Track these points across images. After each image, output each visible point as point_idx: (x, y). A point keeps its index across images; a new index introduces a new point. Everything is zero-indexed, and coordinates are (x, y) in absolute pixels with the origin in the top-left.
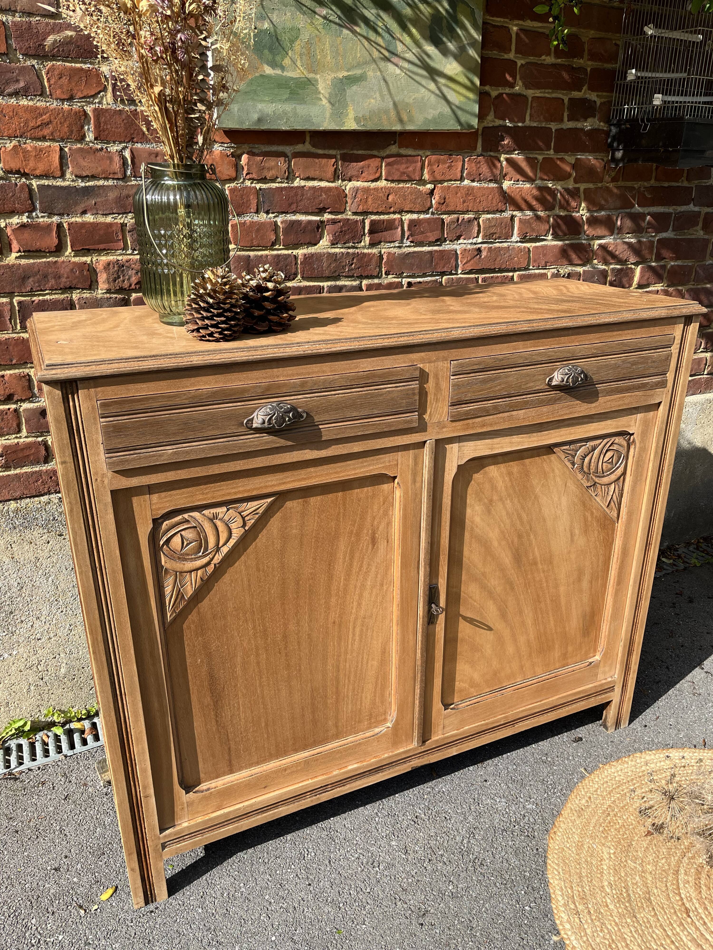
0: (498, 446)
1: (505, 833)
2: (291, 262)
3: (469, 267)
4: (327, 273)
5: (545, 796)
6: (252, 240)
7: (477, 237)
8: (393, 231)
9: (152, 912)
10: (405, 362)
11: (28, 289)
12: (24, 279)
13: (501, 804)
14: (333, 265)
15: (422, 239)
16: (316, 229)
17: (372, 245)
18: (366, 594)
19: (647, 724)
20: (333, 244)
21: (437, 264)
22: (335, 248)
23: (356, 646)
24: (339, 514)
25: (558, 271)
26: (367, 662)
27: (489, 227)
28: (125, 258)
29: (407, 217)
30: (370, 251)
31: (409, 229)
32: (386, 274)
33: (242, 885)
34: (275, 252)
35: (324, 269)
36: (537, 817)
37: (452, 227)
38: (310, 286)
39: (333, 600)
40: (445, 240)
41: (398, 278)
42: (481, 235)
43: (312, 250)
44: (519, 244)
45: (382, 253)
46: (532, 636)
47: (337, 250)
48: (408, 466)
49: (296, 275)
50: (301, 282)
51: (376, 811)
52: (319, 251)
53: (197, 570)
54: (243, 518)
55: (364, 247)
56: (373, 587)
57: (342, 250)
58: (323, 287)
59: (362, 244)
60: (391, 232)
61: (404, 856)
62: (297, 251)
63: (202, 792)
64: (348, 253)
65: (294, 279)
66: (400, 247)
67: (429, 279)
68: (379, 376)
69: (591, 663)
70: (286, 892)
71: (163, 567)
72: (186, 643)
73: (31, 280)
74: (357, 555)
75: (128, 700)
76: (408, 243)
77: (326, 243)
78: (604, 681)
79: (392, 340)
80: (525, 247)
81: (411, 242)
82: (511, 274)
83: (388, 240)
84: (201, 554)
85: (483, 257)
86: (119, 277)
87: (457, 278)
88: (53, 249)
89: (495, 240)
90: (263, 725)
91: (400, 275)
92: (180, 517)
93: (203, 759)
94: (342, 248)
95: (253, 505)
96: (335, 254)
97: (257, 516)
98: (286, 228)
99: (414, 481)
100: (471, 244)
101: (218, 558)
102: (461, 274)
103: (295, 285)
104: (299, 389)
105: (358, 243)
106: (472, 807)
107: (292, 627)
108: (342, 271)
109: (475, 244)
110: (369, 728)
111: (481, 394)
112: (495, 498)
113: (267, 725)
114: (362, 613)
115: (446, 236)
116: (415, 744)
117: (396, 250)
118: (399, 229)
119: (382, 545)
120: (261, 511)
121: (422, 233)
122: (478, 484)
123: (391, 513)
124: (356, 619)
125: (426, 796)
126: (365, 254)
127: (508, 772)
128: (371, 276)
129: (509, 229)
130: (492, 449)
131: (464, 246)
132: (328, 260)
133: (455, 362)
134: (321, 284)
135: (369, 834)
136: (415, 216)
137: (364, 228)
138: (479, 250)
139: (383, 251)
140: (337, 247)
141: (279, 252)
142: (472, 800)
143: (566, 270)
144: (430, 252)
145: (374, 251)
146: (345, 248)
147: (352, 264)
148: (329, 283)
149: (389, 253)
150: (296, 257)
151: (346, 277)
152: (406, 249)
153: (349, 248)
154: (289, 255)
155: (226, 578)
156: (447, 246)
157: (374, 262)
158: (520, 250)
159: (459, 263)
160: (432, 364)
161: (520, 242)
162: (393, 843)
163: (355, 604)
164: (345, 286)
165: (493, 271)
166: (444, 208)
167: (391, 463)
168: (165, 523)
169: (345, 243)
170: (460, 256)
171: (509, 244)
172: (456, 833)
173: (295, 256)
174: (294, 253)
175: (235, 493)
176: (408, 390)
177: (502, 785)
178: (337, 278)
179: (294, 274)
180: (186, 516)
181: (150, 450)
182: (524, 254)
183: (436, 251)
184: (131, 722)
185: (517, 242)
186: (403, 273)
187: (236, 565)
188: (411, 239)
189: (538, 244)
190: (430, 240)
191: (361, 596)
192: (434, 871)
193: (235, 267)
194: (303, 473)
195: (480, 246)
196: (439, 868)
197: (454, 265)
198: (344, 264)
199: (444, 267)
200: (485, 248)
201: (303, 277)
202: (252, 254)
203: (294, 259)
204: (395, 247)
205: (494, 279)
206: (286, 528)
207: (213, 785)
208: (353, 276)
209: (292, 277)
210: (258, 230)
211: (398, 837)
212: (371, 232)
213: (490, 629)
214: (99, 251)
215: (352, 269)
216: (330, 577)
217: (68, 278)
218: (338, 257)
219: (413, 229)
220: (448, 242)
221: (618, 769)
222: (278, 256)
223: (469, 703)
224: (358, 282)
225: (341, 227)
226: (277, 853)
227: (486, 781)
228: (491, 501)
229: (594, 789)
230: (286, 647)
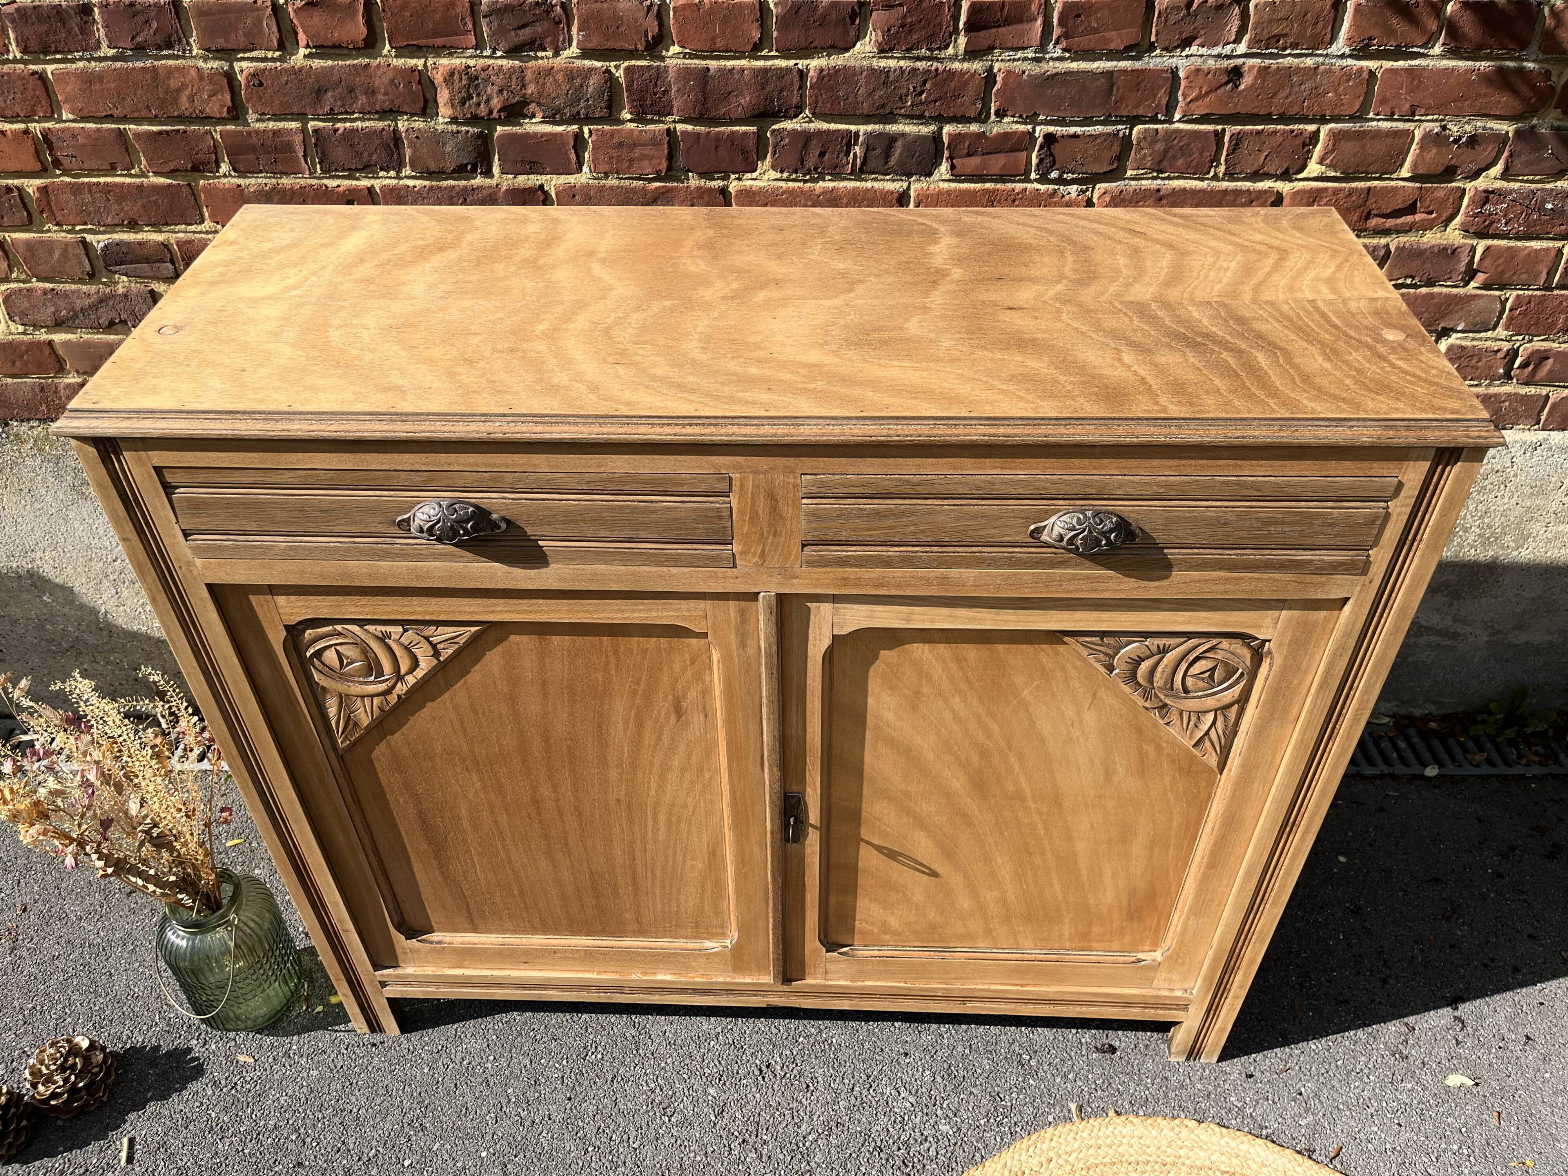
0: (922, 617)
1: (876, 1153)
2: (792, 84)
3: (1200, 109)
4: (865, 108)
5: (982, 1122)
6: (713, 39)
7: (1237, 40)
8: (1026, 26)
9: (374, 1045)
10: (701, 467)
11: (327, 109)
12: (320, 92)
13: (904, 1103)
14: (880, 93)
15: (1092, 45)
16: (848, 20)
17: (971, 54)
18: (672, 777)
19: (1257, 1074)
20: (884, 50)
21: (1122, 98)
22: (888, 58)
23: (661, 836)
24: (607, 664)
25: (1444, 128)
26: (684, 861)
27: (1271, 21)
28: (481, 62)
30: (966, 65)
31: (1061, 23)
32: (997, 113)
33: (492, 1058)
34: (760, 63)
35: (860, 99)
36: (943, 1151)
37: (1173, 19)
38: (828, 132)
39: (613, 772)
40: (1151, 47)
41: (1026, 124)
42: (1246, 38)
43: (838, 60)
44: (1350, 62)
45: (995, 70)
46: (1011, 895)
47: (892, 63)
48: (729, 622)
49: (799, 109)
50: (810, 121)
51: (719, 1030)
52: (852, 63)
53: (372, 696)
54: (434, 646)
55: (954, 58)
56: (683, 770)
57: (902, 63)
58: (857, 134)
59: (951, 51)
60: (1019, 27)
61: (713, 1118)
62: (806, 62)
63: (431, 943)
64: (914, 70)
65: (796, 116)
66: (1036, 60)
67: (1100, 129)
69: (1139, 961)
70: (537, 1095)
71: (317, 684)
72: (380, 774)
73: (329, 95)
74: (649, 724)
75: (294, 827)
76: (1058, 53)
77: (868, 48)
78: (1165, 993)
80: (1361, 70)
81: (1064, 50)
82: (1312, 128)
83: (1009, 45)
84: (372, 678)
85: (1242, 87)
86: (470, 97)
87: (1166, 131)
88: (361, 44)
89: (1285, 49)
90: (516, 893)
91: (1032, 119)
92: (330, 628)
94: (903, 58)
95: (446, 631)
96: (886, 72)
97: (457, 646)
98: (784, 16)
99: (743, 645)
100: (1219, 56)
101: (403, 688)
102: (1179, 121)
103: (798, 127)
105: (939, 49)
106: (856, 1089)
107: (545, 791)
108: (899, 104)
109: (1228, 57)
110: (696, 936)
112: (926, 689)
113: (522, 894)
114: (668, 798)
115: (1153, 39)
116: (769, 979)
117: (1027, 66)
118: (1039, 22)
119: (696, 721)
120: (462, 640)
121: (1094, 31)
122: (888, 664)
123: (708, 678)
124: (657, 804)
125: (801, 1039)
126: (952, 74)
127: (950, 1055)
128: (963, 117)
129: (1325, 27)
130: (908, 621)
131: (1200, 60)
132: (868, 83)
133: (808, 477)
134: (853, 128)
135: (688, 1061)
137: (956, 18)
138: (1236, 73)
139: (997, 66)
140: (892, 57)
141: (770, 63)
142: (864, 1077)
143: (1468, 128)
144: (1109, 74)
145: (977, 66)
146: (910, 58)
147: (922, 93)
148: (870, 128)
149: (1009, 73)
150: (802, 74)
151: (907, 116)
152: (1051, 63)
153: (919, 59)
154: (788, 70)
156: (1156, 61)
157: (971, 90)
158: (1347, 74)
159: (1180, 99)
160: (761, 476)
161: (1351, 56)
162: (712, 1091)
163: (653, 785)
164: (903, 135)
165: (1267, 119)
167: (694, 613)
168: (308, 632)
169: (909, 50)
170: (1183, 84)
171: (1321, 59)
172: (806, 1118)
173: (800, 72)
174: (800, 66)
175: (411, 613)
176: (711, 509)
177: (928, 1072)
178: (890, 118)
179: (797, 107)
180: (339, 628)
182: (1356, 85)
183: (1124, 71)
184: (303, 850)
185: (1343, 56)
186: (1036, 115)
188: (1064, 44)
189: (1401, 64)
190: (1112, 46)
191: (662, 777)
192: (740, 1161)
193: (678, 90)
194: (525, 604)
195: (1240, 61)
196: (748, 1160)
197: (1164, 102)
198: (904, 91)
199: (1137, 106)
200: (1252, 68)
201: (813, 114)
202: (713, 64)
203: (796, 79)
204: (1025, 59)
205: (1263, 138)
206: (514, 668)
207: (451, 939)
208: (921, 116)
209: (792, 112)
210: (725, 20)
211: (724, 1084)
212: (971, 27)
214: (438, 51)
215: (921, 103)
216: (604, 744)
217: (386, 94)
218: (891, 78)
219: (1071, 23)
220: (1158, 51)
221: (1136, 1133)
222: (765, 71)
223: (876, 953)
224: (933, 128)
225: (904, 17)
226: (559, 1033)
227: (906, 1054)
228: (918, 694)
229: (1068, 1149)
230: (539, 813)
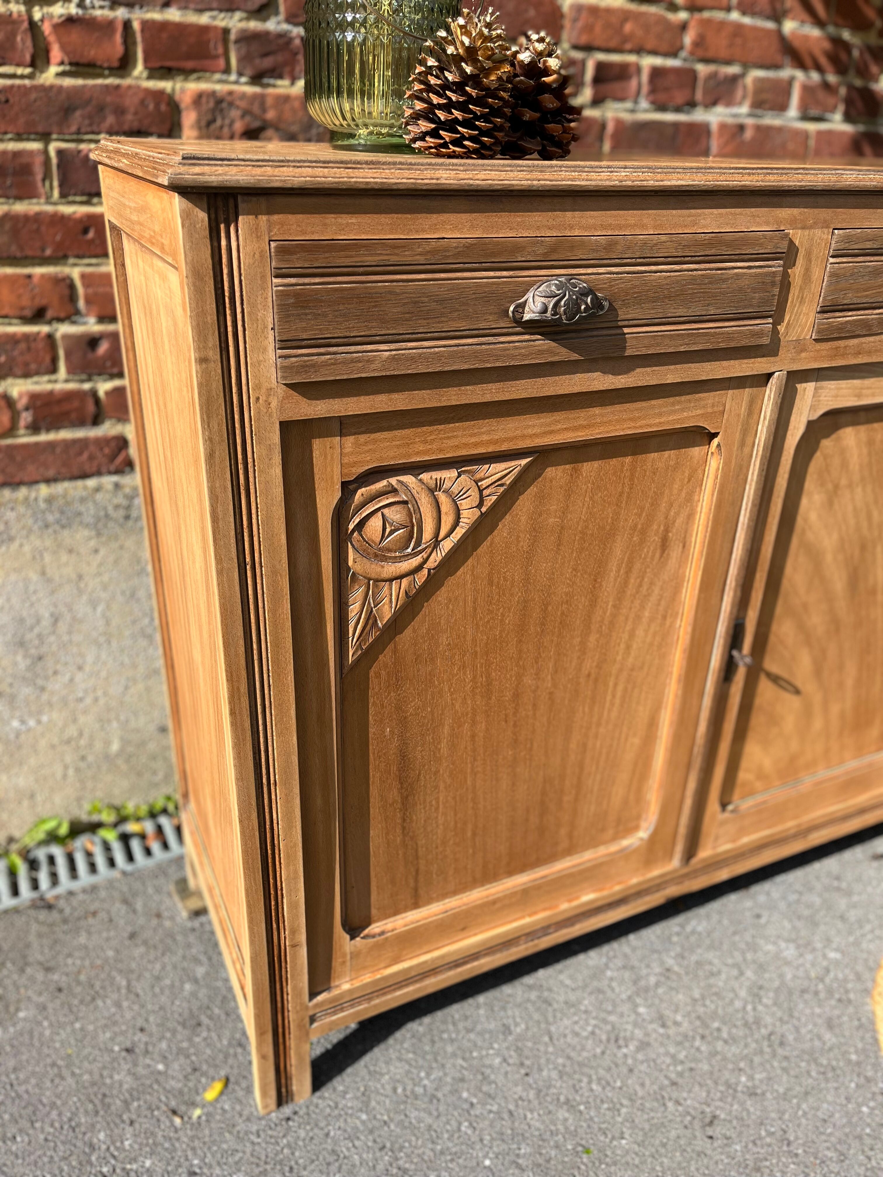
0: (869, 392)
7: (742, 105)
8: (627, 82)
10: (767, 223)
11: (74, 128)
12: (67, 111)
15: (666, 99)
17: (594, 103)
18: (640, 632)
23: (614, 714)
24: (621, 494)
26: (626, 739)
27: (759, 91)
28: (227, 88)
29: (648, 62)
31: (649, 82)
39: (593, 638)
40: (696, 105)
44: (797, 123)
45: (607, 117)
46: (849, 705)
48: (739, 415)
53: (401, 577)
54: (481, 491)
56: (652, 620)
60: (622, 83)
63: (373, 936)
66: (633, 111)
68: (729, 244)
71: (349, 569)
72: (371, 700)
73: (78, 113)
74: (637, 566)
75: (278, 793)
76: (646, 106)
79: (756, 178)
80: (804, 129)
83: (617, 97)
84: (409, 550)
85: (746, 137)
86: (214, 120)
88: (116, 63)
90: (469, 834)
92: (384, 483)
93: (378, 887)
95: (497, 469)
97: (502, 489)
99: (743, 444)
100: (732, 115)
101: (436, 558)
104: (603, 255)
107: (528, 680)
109: (739, 116)
110: (615, 838)
111: (867, 296)
112: (844, 482)
113: (474, 834)
114: (631, 661)
116: (676, 862)
117: (627, 115)
118: (635, 80)
119: (675, 553)
120: (508, 480)
121: (667, 90)
122: (825, 457)
123: (696, 498)
124: (621, 670)
127: (786, 904)
131: (721, 117)
133: (841, 232)
136: (658, 61)
137: (584, 73)
138: (742, 127)
139: (608, 114)
144: (676, 124)
145: (597, 113)
149: (616, 119)
152: (642, 114)
155: (442, 595)
157: (594, 132)
158: (796, 131)
160: (806, 232)
161: (798, 119)
163: (623, 646)
166: (700, 53)
167: (716, 409)
168: (360, 492)
170: (713, 135)
171: (784, 120)
175: (476, 445)
176: (766, 274)
177: (785, 922)
180: (393, 481)
181: (353, 348)
182: (800, 141)
183: (681, 123)
184: (280, 828)
185: (794, 119)
187: (459, 573)
188: (649, 98)
189: (820, 126)
190: (676, 102)
191: (632, 635)
192: (713, 1053)
194: (581, 416)
195: (744, 120)
196: (719, 1049)
200: (750, 124)
204: (625, 109)
206: (540, 515)
207: (389, 926)
212: (598, 80)
213: (797, 692)
214: (187, 73)
216: (593, 603)
217: (136, 113)
219: (654, 82)
220: (699, 108)
223: (752, 803)
228: (836, 487)
230: (516, 712)
